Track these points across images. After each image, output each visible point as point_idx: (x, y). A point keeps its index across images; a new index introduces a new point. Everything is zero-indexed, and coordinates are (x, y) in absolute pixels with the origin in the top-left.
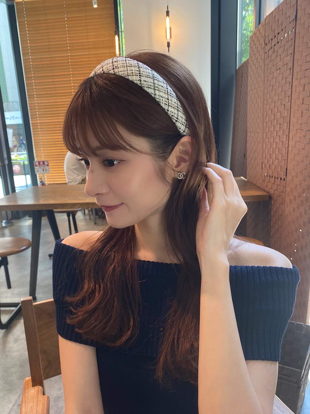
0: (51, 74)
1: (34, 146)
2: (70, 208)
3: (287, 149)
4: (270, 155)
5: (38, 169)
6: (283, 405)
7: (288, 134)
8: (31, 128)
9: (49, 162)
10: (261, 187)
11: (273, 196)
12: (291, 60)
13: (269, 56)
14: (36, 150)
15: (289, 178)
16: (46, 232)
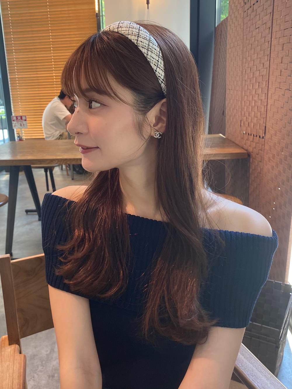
0: (29, 30)
1: (11, 101)
2: (48, 164)
3: (266, 107)
4: (249, 113)
5: (16, 124)
6: (261, 365)
7: (267, 92)
8: (9, 82)
9: (27, 117)
10: (240, 145)
11: (251, 153)
12: (270, 20)
13: (248, 15)
14: (13, 105)
15: (268, 136)
16: (23, 187)
